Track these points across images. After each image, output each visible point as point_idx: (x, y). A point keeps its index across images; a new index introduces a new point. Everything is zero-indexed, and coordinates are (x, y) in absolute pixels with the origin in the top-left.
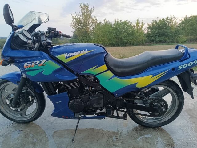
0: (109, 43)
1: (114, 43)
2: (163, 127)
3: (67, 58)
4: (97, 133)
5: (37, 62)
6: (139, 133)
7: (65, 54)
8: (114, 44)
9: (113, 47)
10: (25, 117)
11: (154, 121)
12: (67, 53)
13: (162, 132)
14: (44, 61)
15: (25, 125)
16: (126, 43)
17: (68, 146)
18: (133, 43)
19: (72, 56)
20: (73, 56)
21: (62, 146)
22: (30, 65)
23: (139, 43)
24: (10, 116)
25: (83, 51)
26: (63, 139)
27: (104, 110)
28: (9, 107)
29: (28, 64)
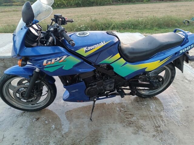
0: (74, 2)
1: (80, 2)
2: (156, 96)
3: (86, 51)
4: (108, 109)
5: (57, 59)
6: (140, 104)
7: (84, 48)
8: (80, 4)
9: (80, 7)
10: (36, 105)
11: (150, 93)
12: (86, 47)
13: (157, 100)
14: (65, 57)
15: (38, 112)
16: (93, 3)
17: (89, 125)
18: (100, 3)
19: (91, 50)
20: (93, 49)
21: (84, 127)
22: (49, 62)
23: (106, 3)
24: (21, 107)
25: (101, 43)
26: (82, 120)
27: (116, 91)
28: (20, 99)
29: (47, 61)
